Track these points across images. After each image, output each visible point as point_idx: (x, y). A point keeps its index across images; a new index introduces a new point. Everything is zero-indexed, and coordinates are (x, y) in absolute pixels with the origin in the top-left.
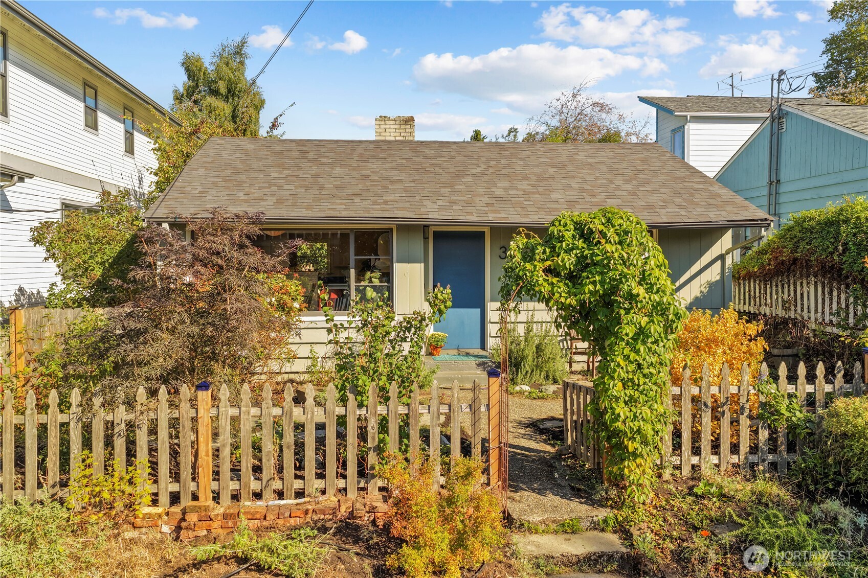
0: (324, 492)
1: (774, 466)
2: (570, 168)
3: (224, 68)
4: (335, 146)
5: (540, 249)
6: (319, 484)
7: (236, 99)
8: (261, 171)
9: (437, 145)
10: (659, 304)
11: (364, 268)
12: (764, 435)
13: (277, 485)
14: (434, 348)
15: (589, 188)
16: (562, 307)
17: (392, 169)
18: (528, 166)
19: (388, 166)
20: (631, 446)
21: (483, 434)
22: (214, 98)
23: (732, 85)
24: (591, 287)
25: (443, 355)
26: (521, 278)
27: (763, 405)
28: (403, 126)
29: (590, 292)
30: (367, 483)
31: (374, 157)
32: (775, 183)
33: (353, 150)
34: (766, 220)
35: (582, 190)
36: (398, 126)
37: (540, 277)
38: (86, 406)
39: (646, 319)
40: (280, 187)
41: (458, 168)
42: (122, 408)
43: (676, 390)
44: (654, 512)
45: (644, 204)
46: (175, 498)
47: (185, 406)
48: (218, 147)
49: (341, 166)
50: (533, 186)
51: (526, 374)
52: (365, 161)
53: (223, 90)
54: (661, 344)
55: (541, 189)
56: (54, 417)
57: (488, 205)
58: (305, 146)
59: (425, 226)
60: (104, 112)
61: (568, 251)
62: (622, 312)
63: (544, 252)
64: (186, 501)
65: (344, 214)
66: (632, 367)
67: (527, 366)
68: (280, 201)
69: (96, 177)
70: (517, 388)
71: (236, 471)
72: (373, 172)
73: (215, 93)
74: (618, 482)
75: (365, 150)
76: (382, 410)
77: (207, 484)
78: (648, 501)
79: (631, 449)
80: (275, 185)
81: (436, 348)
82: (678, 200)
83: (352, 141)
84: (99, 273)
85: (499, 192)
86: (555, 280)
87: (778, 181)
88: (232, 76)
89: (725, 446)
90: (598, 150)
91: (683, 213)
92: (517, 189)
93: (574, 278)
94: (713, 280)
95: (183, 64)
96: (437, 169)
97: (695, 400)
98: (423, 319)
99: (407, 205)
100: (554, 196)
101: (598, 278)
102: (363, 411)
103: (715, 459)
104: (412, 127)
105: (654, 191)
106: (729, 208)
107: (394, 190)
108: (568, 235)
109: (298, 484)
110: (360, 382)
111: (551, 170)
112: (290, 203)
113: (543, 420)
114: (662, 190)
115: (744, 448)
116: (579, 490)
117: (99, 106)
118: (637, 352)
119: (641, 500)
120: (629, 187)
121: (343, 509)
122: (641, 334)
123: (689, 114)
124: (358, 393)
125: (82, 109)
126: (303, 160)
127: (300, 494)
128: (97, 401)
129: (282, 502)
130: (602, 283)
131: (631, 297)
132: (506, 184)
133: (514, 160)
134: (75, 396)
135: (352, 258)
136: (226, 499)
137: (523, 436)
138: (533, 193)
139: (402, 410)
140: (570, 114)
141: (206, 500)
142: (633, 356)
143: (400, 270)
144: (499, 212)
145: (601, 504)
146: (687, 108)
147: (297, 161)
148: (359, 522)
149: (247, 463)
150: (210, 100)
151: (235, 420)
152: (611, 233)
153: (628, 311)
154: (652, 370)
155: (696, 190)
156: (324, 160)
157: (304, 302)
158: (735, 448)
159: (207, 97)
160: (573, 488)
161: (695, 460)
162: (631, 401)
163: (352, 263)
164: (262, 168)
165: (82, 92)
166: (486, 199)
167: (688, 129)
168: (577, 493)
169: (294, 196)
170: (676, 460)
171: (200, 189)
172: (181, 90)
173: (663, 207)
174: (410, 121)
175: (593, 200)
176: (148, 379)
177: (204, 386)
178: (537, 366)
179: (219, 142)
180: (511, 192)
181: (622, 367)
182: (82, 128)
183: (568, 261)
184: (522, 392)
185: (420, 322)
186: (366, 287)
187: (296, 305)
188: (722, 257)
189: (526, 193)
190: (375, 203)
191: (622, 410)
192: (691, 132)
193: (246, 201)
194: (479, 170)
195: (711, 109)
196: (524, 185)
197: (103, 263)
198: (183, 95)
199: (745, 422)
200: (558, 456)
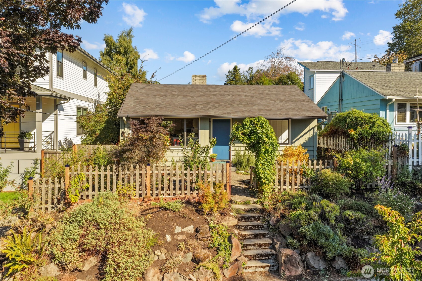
0: (181, 194)
1: (307, 189)
2: (262, 96)
3: (123, 42)
4: (177, 87)
5: (240, 128)
6: (180, 192)
7: (128, 55)
8: (153, 98)
9: (214, 87)
10: (272, 143)
11: (189, 131)
12: (304, 180)
13: (168, 192)
14: (212, 159)
15: (267, 104)
16: (247, 144)
17: (198, 96)
18: (247, 95)
19: (197, 95)
20: (264, 181)
21: (225, 183)
22: (119, 55)
23: (356, 45)
24: (253, 138)
25: (215, 162)
26: (235, 136)
27: (304, 172)
28: (202, 79)
29: (253, 139)
30: (193, 192)
31: (192, 91)
32: (341, 100)
33: (184, 89)
34: (325, 116)
35: (265, 105)
36: (200, 79)
37: (240, 136)
38: (117, 170)
39: (268, 147)
40: (160, 104)
41: (222, 96)
42: (127, 170)
43: (279, 167)
44: (270, 199)
45: (285, 110)
46: (141, 196)
47: (143, 170)
48: (135, 87)
49: (181, 95)
50: (247, 103)
51: (243, 168)
52: (189, 93)
53: (122, 51)
54: (272, 154)
55: (250, 105)
56: (109, 173)
57: (231, 110)
58: (167, 87)
59: (209, 118)
60: (89, 71)
61: (248, 129)
62: (262, 145)
63: (242, 129)
64: (144, 196)
65: (183, 114)
66: (264, 160)
67: (244, 165)
68: (161, 109)
69: (86, 96)
70: (240, 172)
71: (157, 189)
72: (192, 98)
73: (119, 53)
74: (262, 192)
75: (189, 88)
76: (197, 172)
77: (149, 191)
78: (269, 197)
79: (264, 182)
80: (158, 103)
81: (213, 159)
82: (297, 109)
83: (183, 85)
84: (99, 133)
85: (235, 106)
86: (244, 136)
87: (342, 100)
88: (126, 45)
89: (293, 183)
90: (273, 88)
91: (298, 113)
92: (242, 105)
93: (249, 136)
94: (310, 136)
95: (104, 40)
96: (214, 96)
97: (285, 170)
98: (209, 147)
99: (204, 111)
100: (254, 107)
101: (255, 136)
102: (192, 172)
103: (290, 187)
104: (205, 79)
105: (290, 105)
106: (314, 112)
107: (199, 105)
108: (248, 124)
109: (174, 192)
110: (191, 164)
111: (255, 97)
112: (164, 110)
113: (246, 180)
114: (293, 105)
115: (299, 184)
116: (252, 195)
117: (87, 69)
118: (266, 156)
119: (267, 196)
120: (281, 104)
121: (186, 198)
122: (267, 151)
123: (315, 70)
124: (190, 167)
125: (82, 71)
126: (167, 93)
127: (174, 194)
128: (120, 168)
129: (170, 196)
130: (256, 137)
131: (264, 141)
132: (238, 103)
133: (242, 93)
134: (114, 167)
135: (185, 128)
136: (154, 195)
137: (239, 184)
138: (247, 106)
139: (203, 172)
140: (276, 62)
141: (149, 195)
142: (264, 157)
143: (201, 132)
144: (234, 113)
145: (257, 198)
146: (315, 68)
147: (165, 93)
148: (191, 201)
149: (160, 186)
150: (117, 56)
151: (157, 174)
152: (259, 124)
153: (263, 145)
154: (270, 161)
155: (305, 105)
156: (174, 93)
157: (170, 143)
158: (296, 184)
159: (115, 54)
160: (250, 195)
161: (285, 187)
162: (264, 169)
163: (185, 130)
164: (153, 96)
165: (82, 65)
166: (230, 108)
167: (315, 76)
168: (251, 196)
169: (165, 107)
170: (279, 187)
171: (133, 104)
172: (103, 51)
173: (291, 111)
174: (204, 77)
175: (268, 109)
176: (133, 163)
177: (149, 165)
178: (247, 165)
179: (136, 85)
180: (239, 106)
181: (262, 160)
182: (82, 78)
183: (247, 131)
184: (241, 173)
185: (208, 148)
186: (190, 138)
187: (168, 144)
188: (313, 129)
189: (245, 106)
190: (193, 110)
191: (261, 171)
192: (316, 77)
193: (150, 109)
194: (229, 97)
195: (325, 68)
196: (244, 103)
197: (100, 130)
198: (104, 53)
199: (299, 176)
200: (248, 188)
